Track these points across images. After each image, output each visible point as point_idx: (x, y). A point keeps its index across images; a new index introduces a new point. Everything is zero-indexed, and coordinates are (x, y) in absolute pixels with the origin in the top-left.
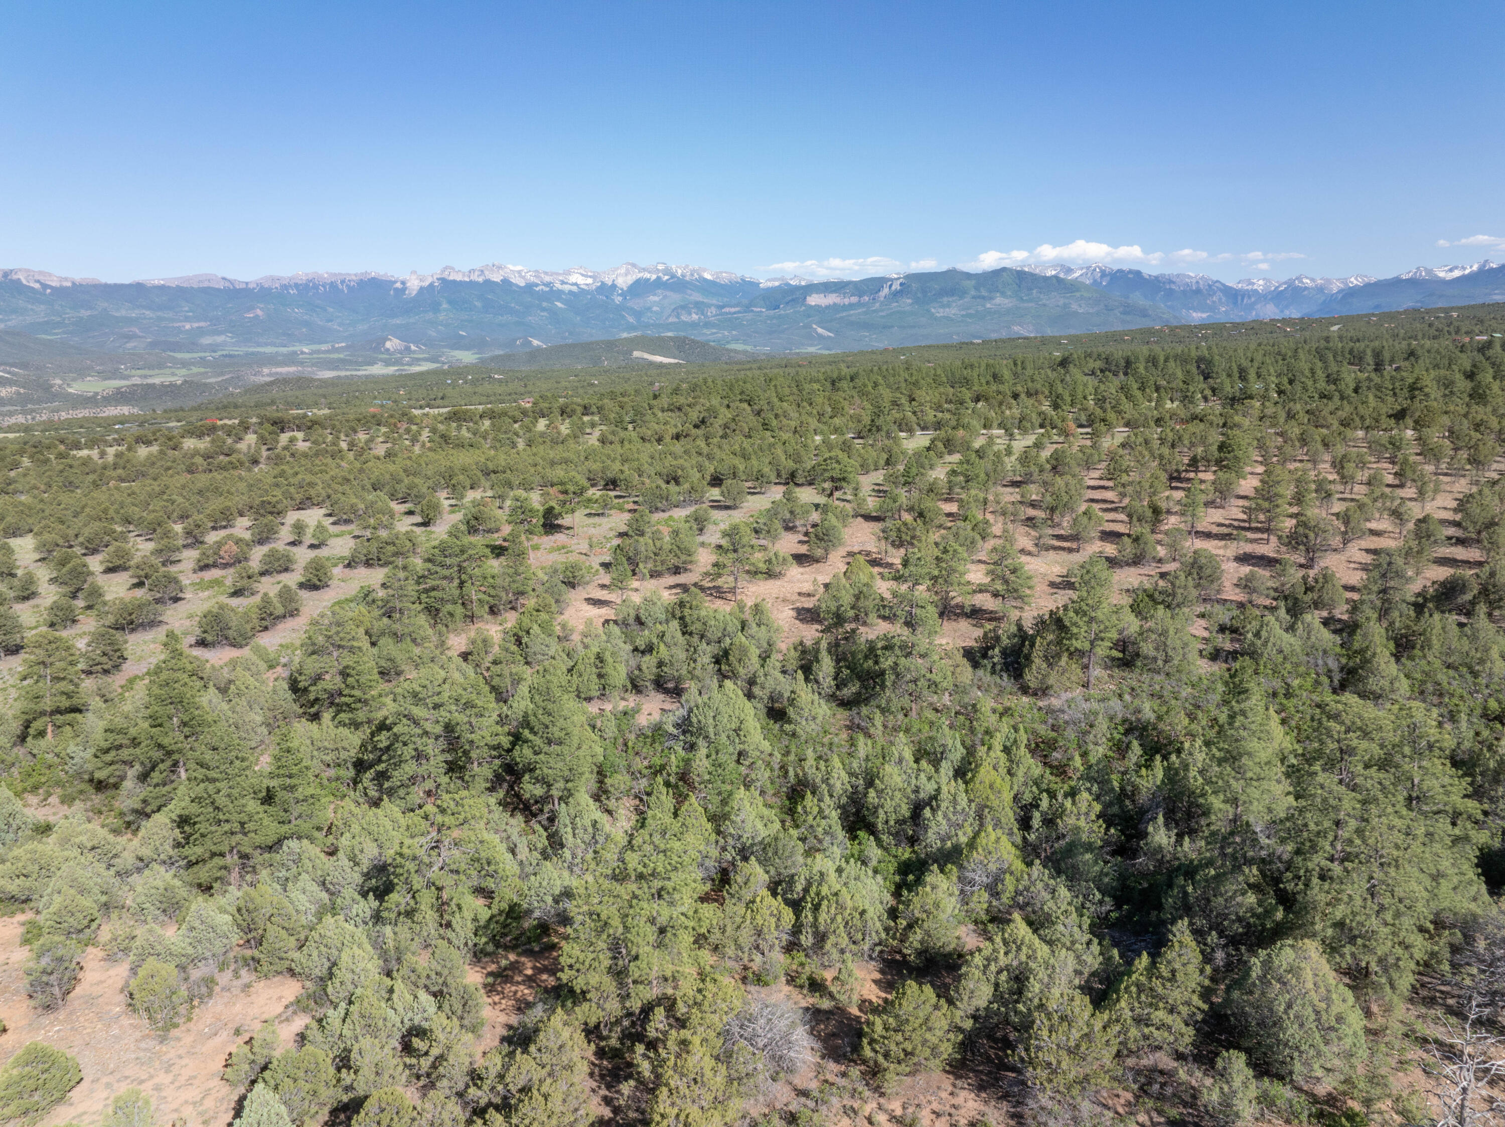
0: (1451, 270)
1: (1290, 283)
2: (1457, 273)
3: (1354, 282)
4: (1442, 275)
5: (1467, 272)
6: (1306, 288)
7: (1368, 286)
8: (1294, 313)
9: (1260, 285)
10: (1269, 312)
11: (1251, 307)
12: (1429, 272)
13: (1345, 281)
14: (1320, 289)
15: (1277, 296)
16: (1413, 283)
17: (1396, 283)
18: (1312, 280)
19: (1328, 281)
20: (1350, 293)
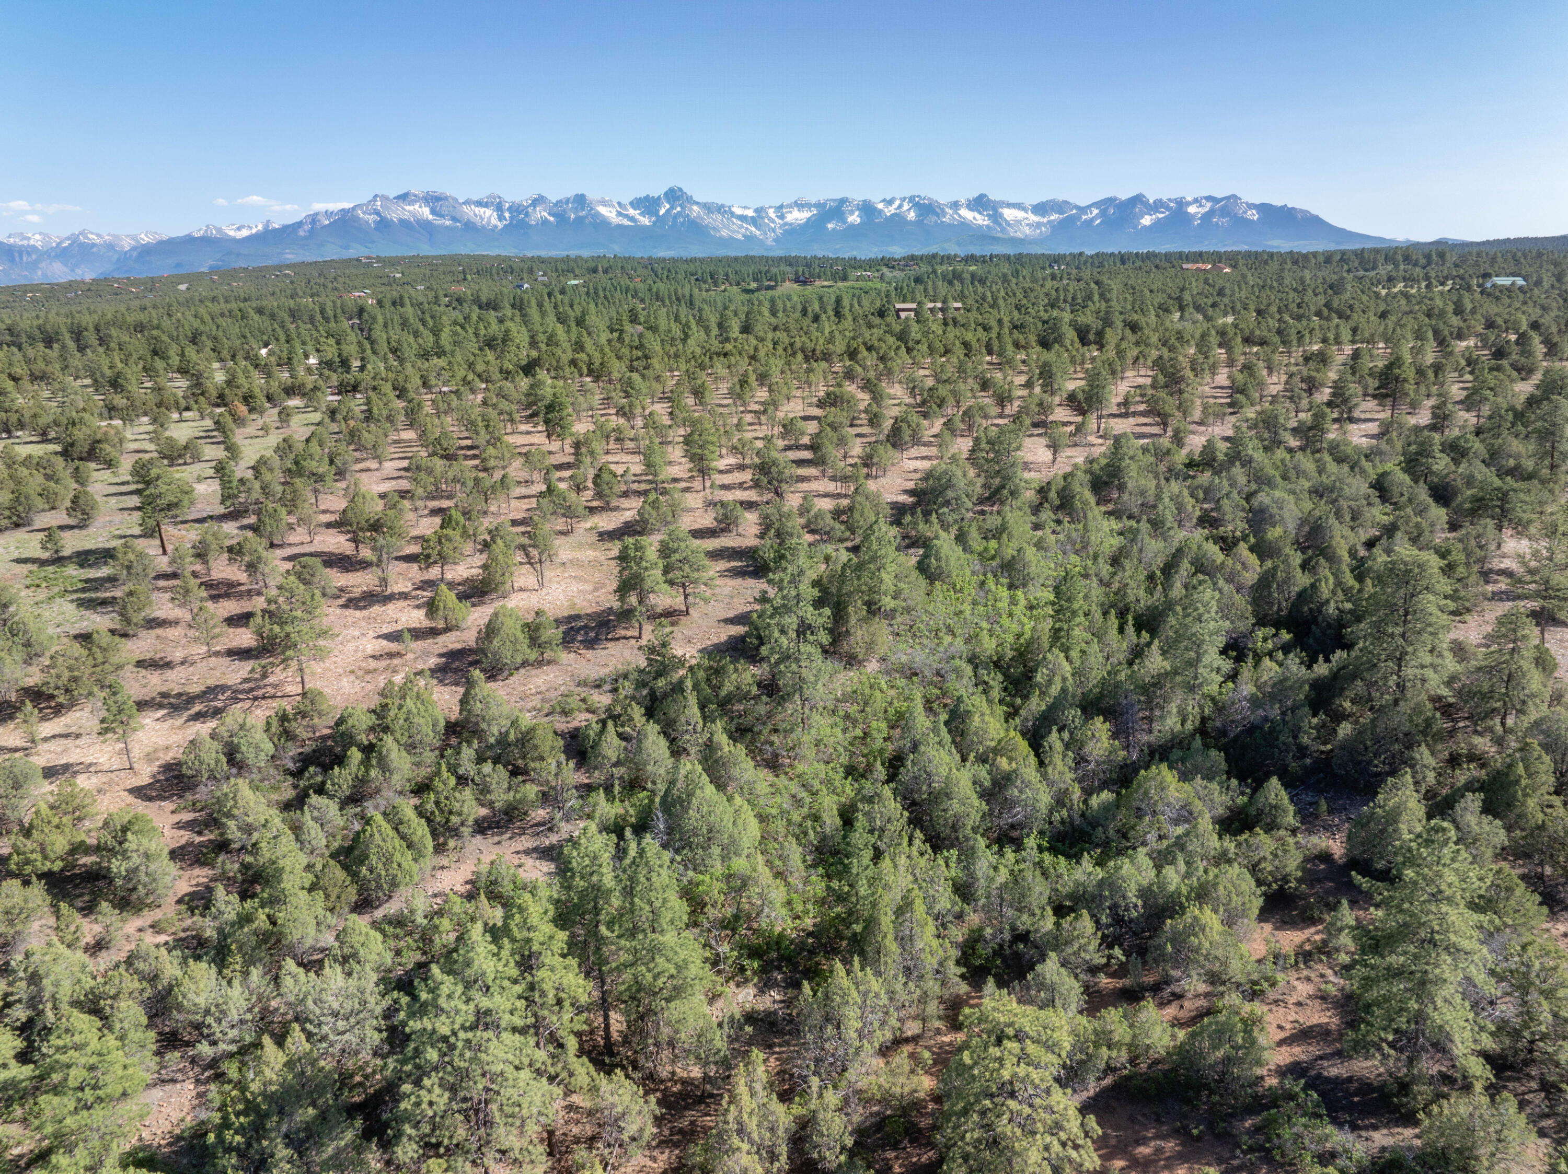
0: (239, 229)
1: (74, 239)
2: (245, 233)
3: (145, 239)
4: (232, 233)
5: (254, 231)
6: (94, 245)
7: (161, 243)
8: (87, 274)
9: (36, 240)
10: (59, 273)
11: (34, 265)
12: (219, 230)
13: (134, 238)
14: (110, 246)
15: (61, 253)
16: (206, 241)
17: (189, 241)
18: (98, 235)
19: (116, 237)
20: (145, 252)
